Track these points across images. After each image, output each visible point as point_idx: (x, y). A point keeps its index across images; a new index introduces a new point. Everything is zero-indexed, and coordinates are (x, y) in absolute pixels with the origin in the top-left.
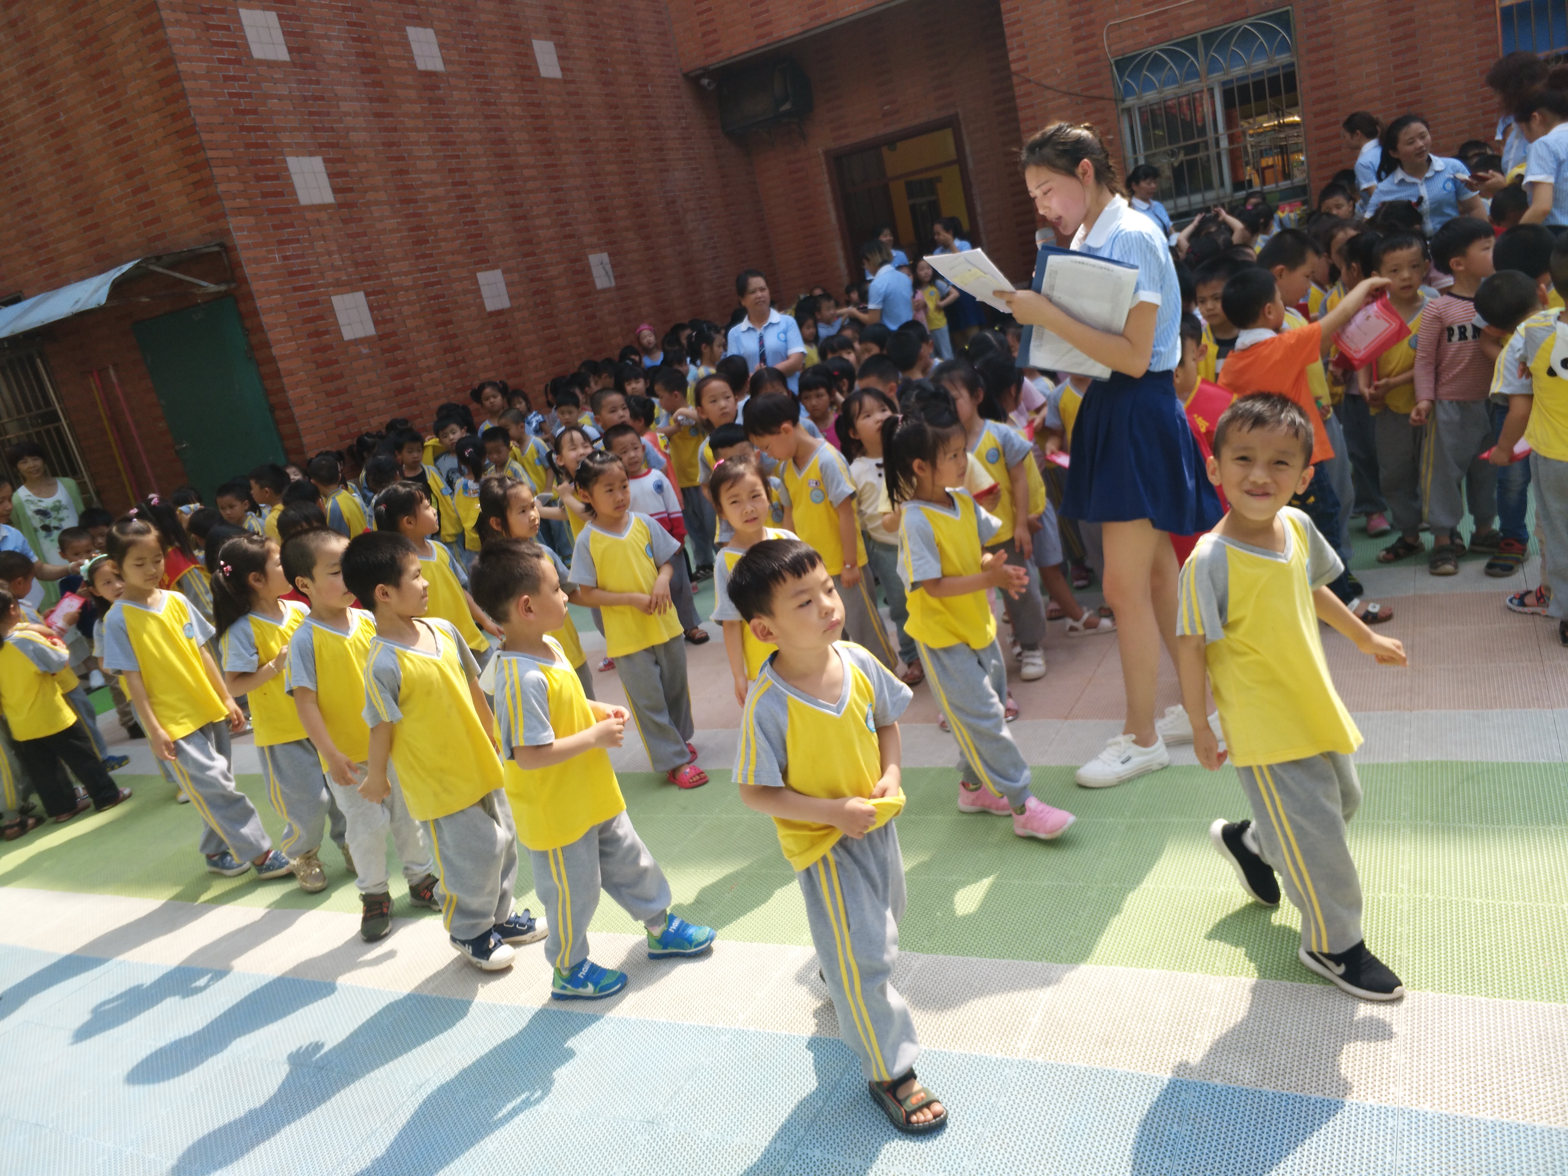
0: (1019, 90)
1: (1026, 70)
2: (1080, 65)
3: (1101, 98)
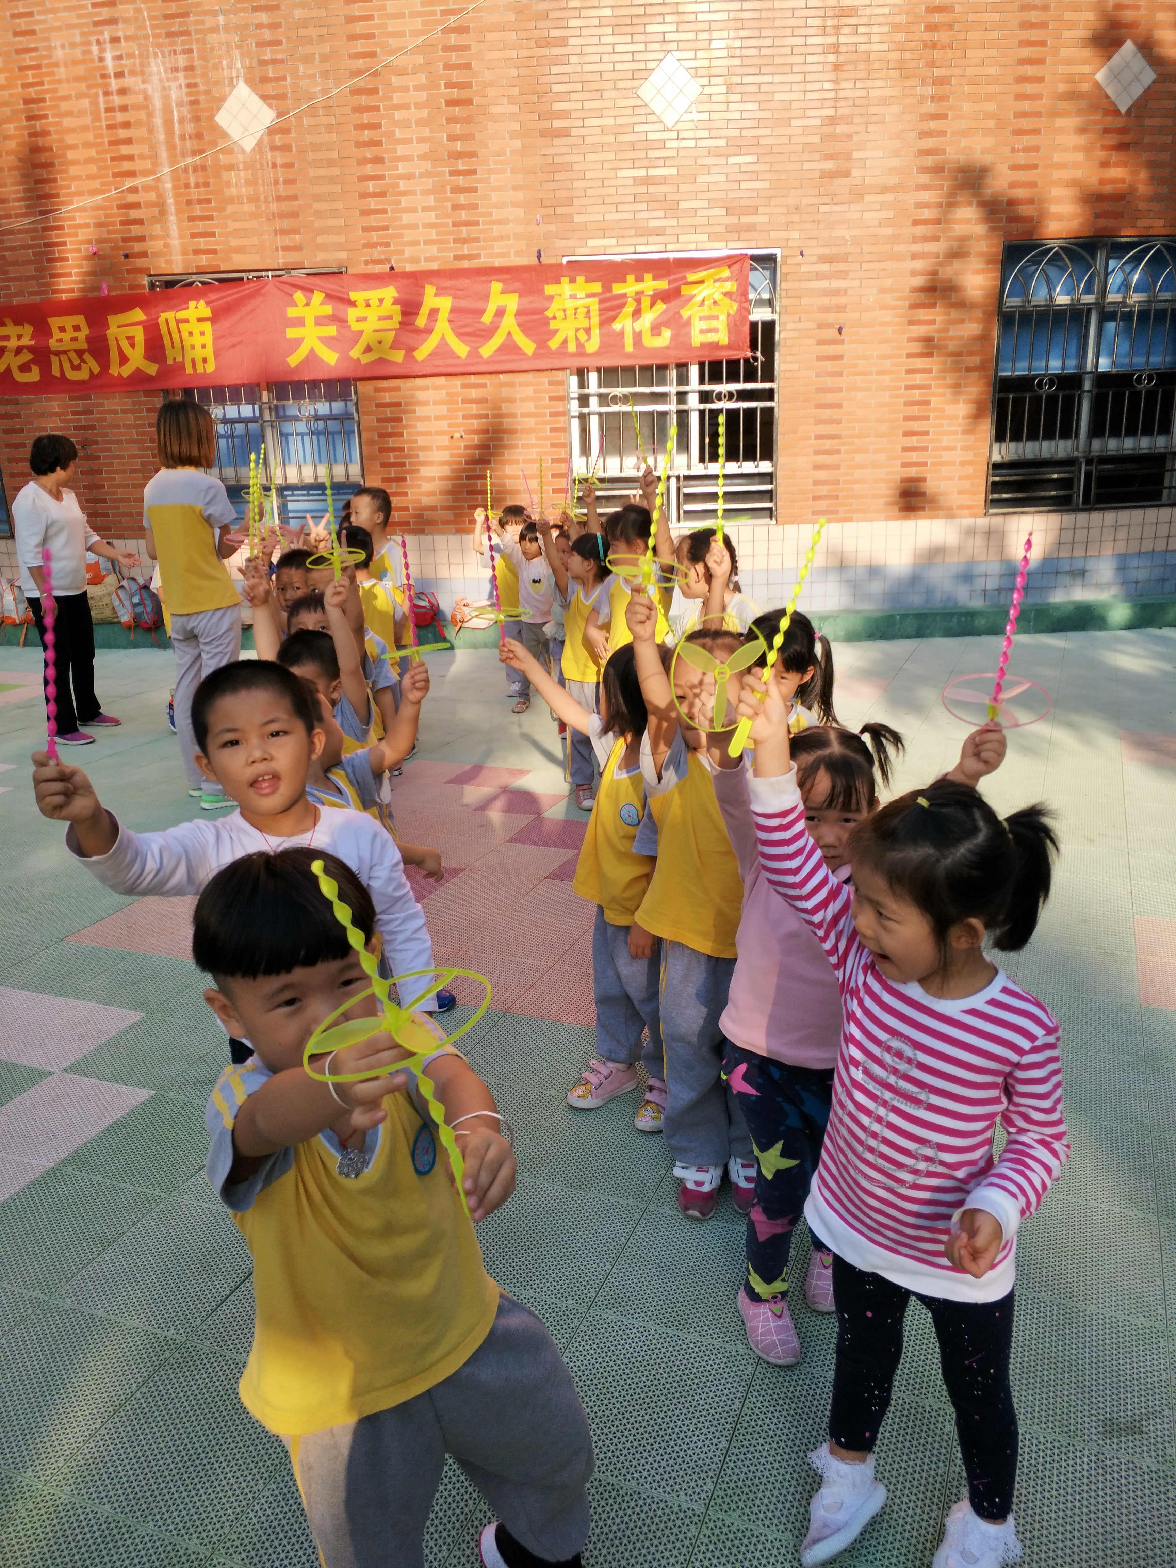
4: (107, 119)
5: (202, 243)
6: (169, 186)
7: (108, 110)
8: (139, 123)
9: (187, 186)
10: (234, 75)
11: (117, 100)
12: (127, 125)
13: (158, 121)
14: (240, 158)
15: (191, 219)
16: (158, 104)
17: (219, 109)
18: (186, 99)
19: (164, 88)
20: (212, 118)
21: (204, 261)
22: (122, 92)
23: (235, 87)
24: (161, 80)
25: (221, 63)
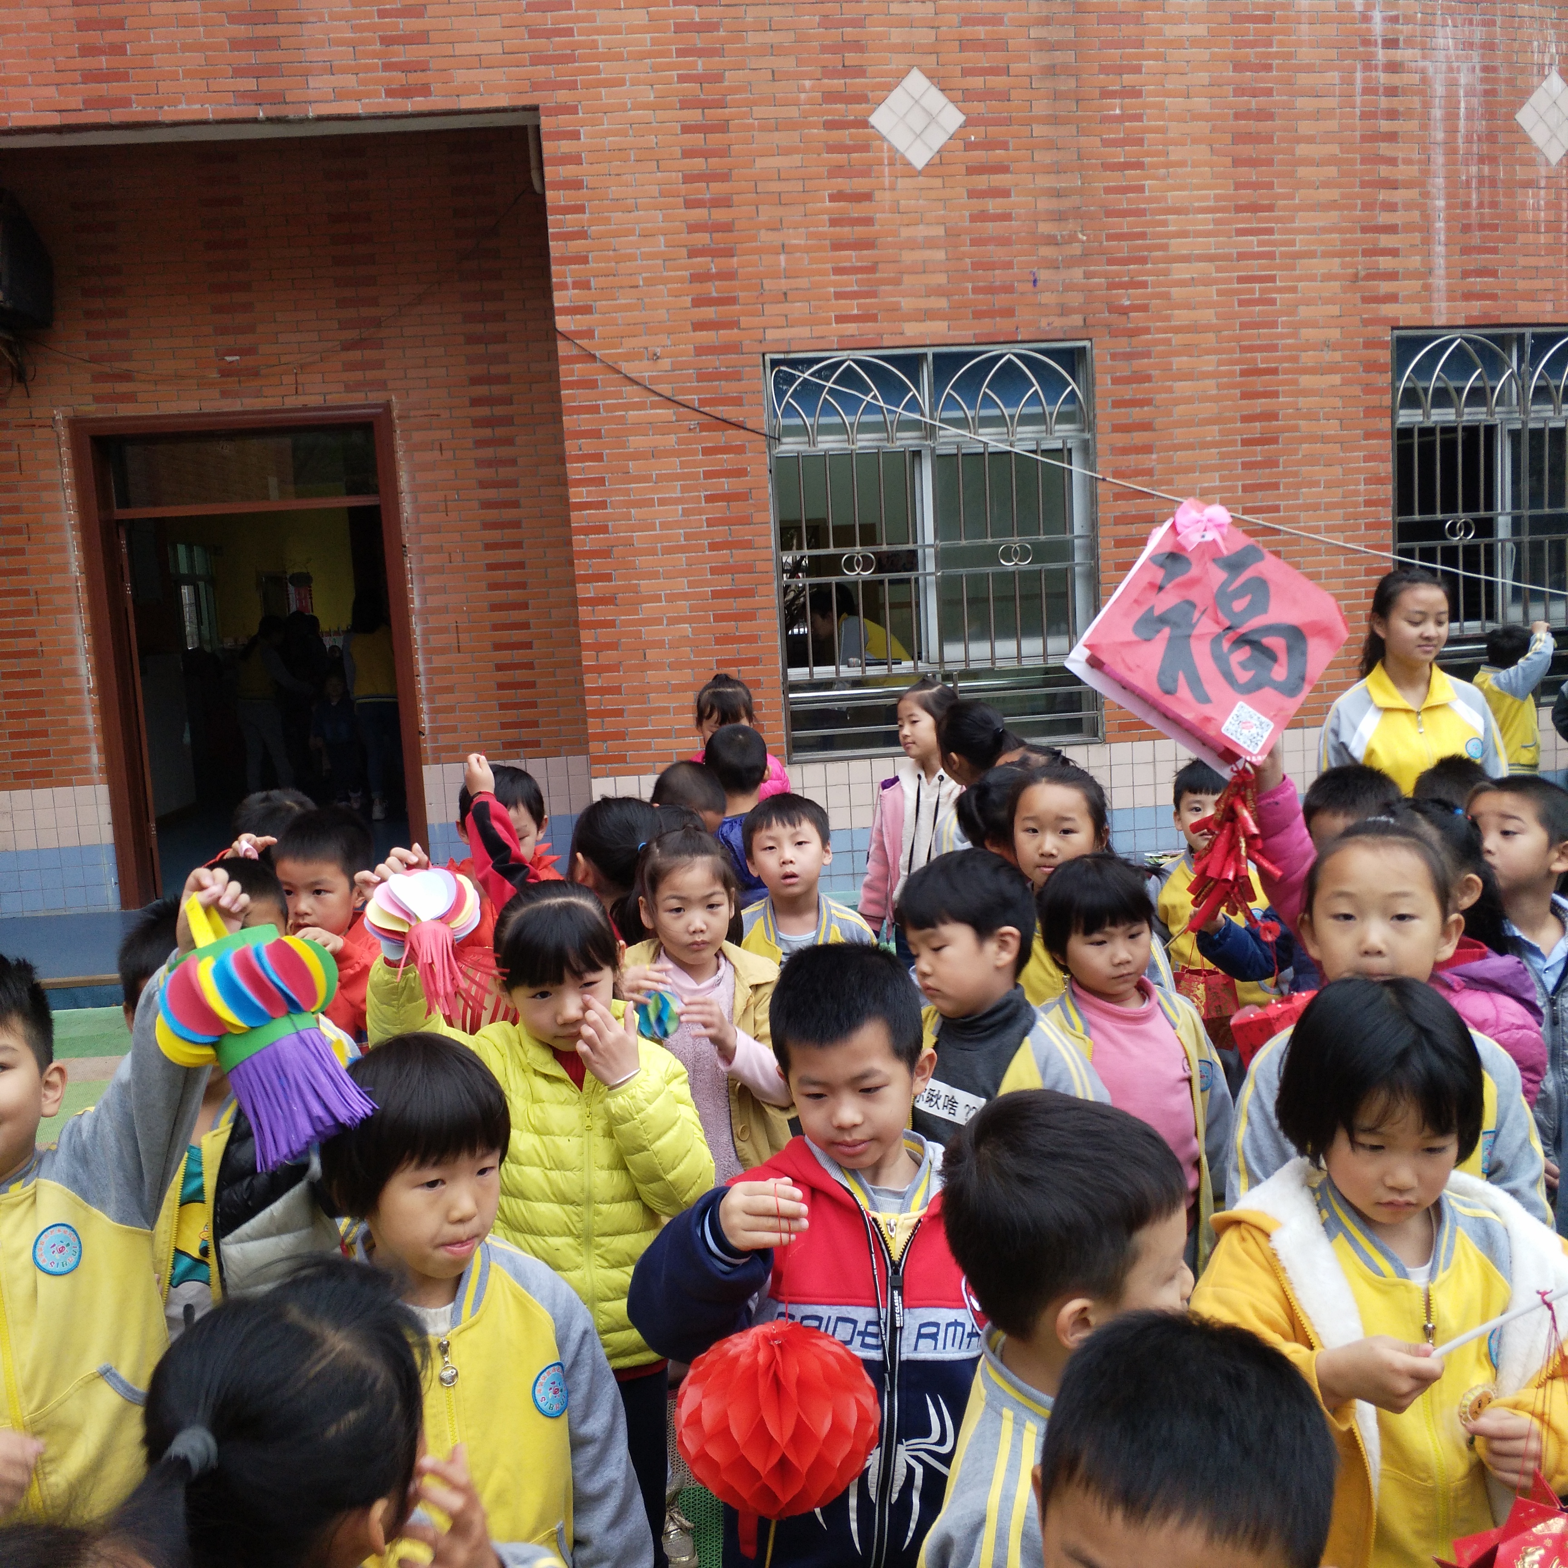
0: (571, 372)
1: (589, 334)
2: (700, 351)
3: (740, 426)
4: (1364, 103)
5: (1477, 283)
6: (1441, 203)
7: (1366, 91)
8: (1409, 114)
9: (1467, 205)
10: (1547, 61)
11: (1383, 78)
12: (1392, 115)
13: (1437, 113)
14: (1543, 171)
15: (1466, 251)
16: (1439, 89)
17: (1522, 104)
18: (1479, 87)
19: (1450, 69)
20: (1511, 116)
21: (1476, 309)
22: (1393, 67)
23: (1546, 77)
24: (1448, 59)
25: (1530, 42)
